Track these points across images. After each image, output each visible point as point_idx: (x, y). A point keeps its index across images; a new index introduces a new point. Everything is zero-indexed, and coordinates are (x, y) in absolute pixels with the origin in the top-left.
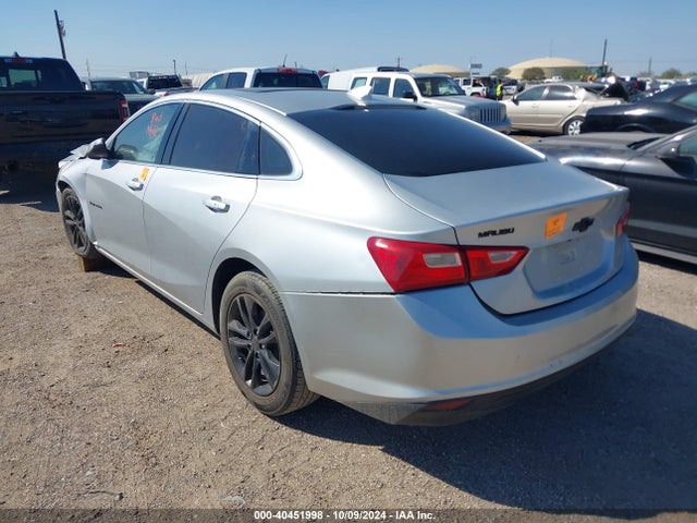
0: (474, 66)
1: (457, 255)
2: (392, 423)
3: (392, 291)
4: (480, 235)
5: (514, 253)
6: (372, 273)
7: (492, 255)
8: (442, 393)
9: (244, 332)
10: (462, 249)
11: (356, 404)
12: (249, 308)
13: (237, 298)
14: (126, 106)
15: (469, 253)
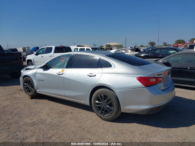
0: (94, 45)
1: (155, 79)
2: (144, 114)
3: (144, 87)
4: (158, 75)
5: (162, 78)
6: (139, 84)
7: (159, 79)
8: (155, 106)
9: (101, 103)
10: (155, 78)
11: (135, 112)
12: (103, 96)
13: (99, 95)
14: (22, 56)
15: (157, 79)
